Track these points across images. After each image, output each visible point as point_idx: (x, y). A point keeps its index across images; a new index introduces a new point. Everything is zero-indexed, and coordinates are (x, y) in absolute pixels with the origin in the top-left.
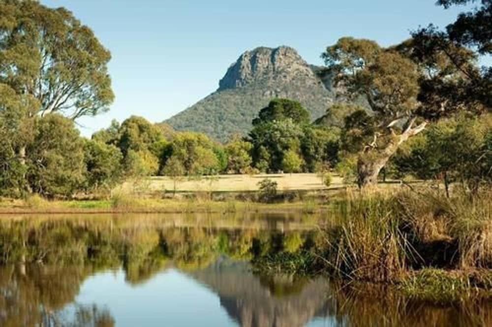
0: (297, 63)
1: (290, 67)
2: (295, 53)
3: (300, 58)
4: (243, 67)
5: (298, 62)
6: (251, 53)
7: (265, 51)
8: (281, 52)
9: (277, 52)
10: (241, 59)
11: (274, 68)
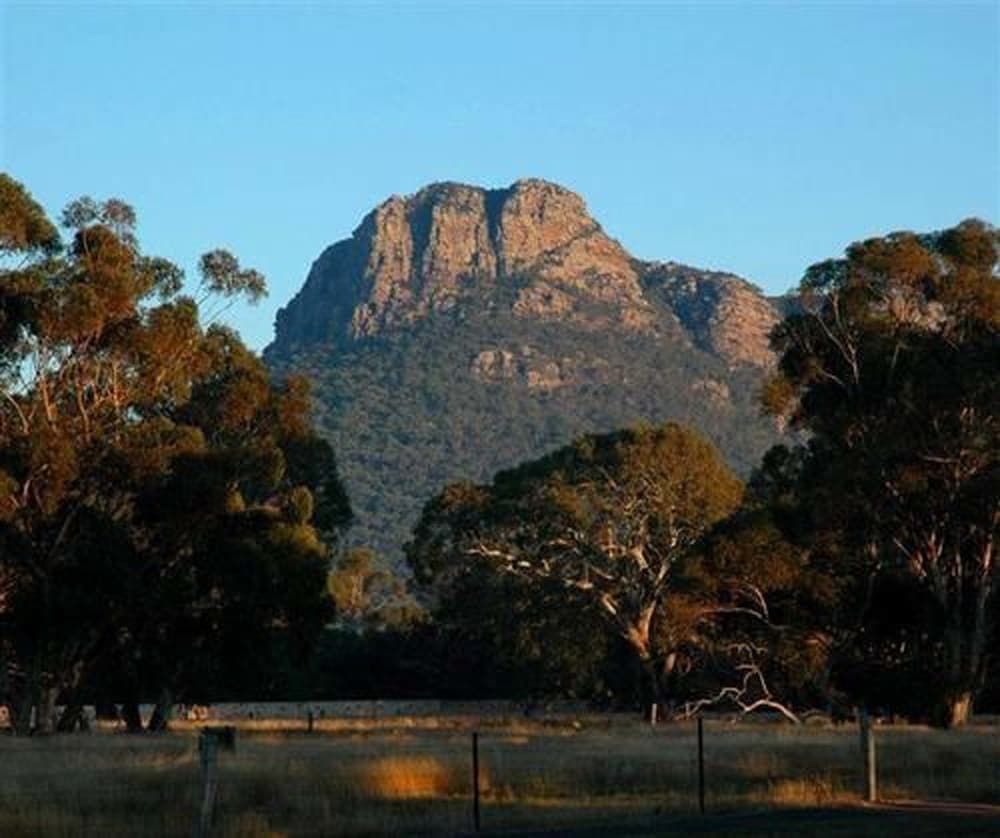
0: (588, 248)
1: (560, 264)
2: (579, 210)
3: (598, 228)
4: (382, 260)
5: (591, 243)
6: (408, 203)
7: (462, 199)
8: (526, 202)
9: (510, 204)
10: (370, 222)
11: (500, 264)
